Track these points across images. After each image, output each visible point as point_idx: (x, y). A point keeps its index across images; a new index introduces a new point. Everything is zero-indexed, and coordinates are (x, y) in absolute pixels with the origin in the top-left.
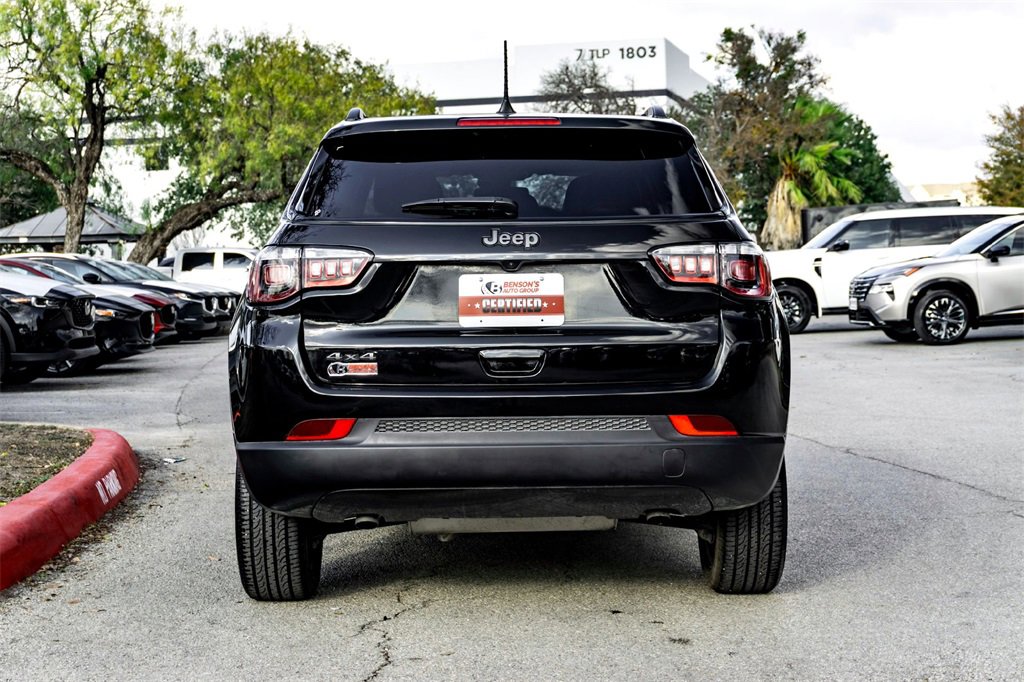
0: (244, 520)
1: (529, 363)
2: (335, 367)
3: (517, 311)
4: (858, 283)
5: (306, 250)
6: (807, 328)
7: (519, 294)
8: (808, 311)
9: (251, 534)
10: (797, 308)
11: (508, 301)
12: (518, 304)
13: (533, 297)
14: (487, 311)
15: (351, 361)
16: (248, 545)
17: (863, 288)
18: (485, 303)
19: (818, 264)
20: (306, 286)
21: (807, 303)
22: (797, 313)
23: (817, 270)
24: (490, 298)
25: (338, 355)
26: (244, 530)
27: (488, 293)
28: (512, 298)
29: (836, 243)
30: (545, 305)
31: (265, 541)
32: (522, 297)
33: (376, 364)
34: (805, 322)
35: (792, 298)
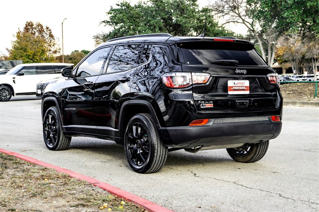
0: (155, 150)
1: (245, 103)
2: (202, 105)
3: (240, 90)
4: (41, 85)
5: (192, 73)
6: (11, 99)
7: (240, 86)
8: (11, 94)
9: (157, 154)
10: (7, 93)
11: (238, 87)
12: (240, 88)
13: (243, 86)
14: (234, 90)
15: (207, 103)
16: (156, 157)
17: (43, 87)
18: (234, 88)
19: (14, 79)
20: (193, 83)
21: (10, 91)
22: (7, 95)
23: (14, 81)
24: (235, 87)
25: (203, 102)
26: (155, 153)
27: (234, 85)
28: (239, 86)
29: (20, 73)
30: (246, 88)
31: (160, 155)
32: (241, 86)
33: (213, 104)
34: (10, 97)
35: (6, 90)
